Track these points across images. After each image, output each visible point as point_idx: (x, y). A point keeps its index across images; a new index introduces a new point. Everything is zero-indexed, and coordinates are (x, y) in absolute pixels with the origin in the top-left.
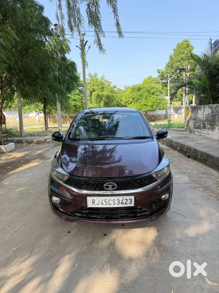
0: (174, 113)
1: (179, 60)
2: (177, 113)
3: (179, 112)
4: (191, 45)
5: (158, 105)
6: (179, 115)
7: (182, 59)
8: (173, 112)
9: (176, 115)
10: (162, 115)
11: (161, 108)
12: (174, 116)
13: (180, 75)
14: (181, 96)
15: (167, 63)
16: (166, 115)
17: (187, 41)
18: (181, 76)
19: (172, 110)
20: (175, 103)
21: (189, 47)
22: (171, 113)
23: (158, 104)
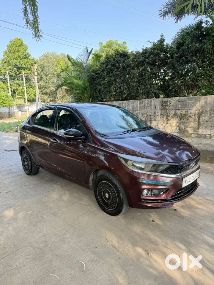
0: (17, 111)
1: (15, 57)
2: (20, 110)
3: (22, 110)
4: (25, 44)
5: (3, 102)
6: (23, 113)
7: (19, 57)
8: (16, 109)
9: (20, 113)
10: (6, 112)
11: (7, 105)
12: (18, 114)
13: (18, 73)
14: (23, 93)
15: (3, 59)
16: (9, 112)
17: (20, 40)
18: (20, 73)
19: (15, 108)
20: (18, 100)
21: (22, 46)
22: (15, 111)
23: (3, 100)
